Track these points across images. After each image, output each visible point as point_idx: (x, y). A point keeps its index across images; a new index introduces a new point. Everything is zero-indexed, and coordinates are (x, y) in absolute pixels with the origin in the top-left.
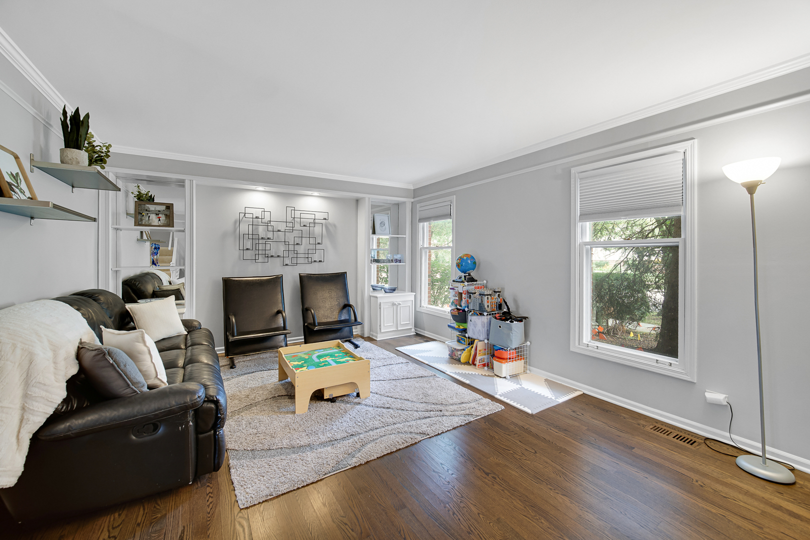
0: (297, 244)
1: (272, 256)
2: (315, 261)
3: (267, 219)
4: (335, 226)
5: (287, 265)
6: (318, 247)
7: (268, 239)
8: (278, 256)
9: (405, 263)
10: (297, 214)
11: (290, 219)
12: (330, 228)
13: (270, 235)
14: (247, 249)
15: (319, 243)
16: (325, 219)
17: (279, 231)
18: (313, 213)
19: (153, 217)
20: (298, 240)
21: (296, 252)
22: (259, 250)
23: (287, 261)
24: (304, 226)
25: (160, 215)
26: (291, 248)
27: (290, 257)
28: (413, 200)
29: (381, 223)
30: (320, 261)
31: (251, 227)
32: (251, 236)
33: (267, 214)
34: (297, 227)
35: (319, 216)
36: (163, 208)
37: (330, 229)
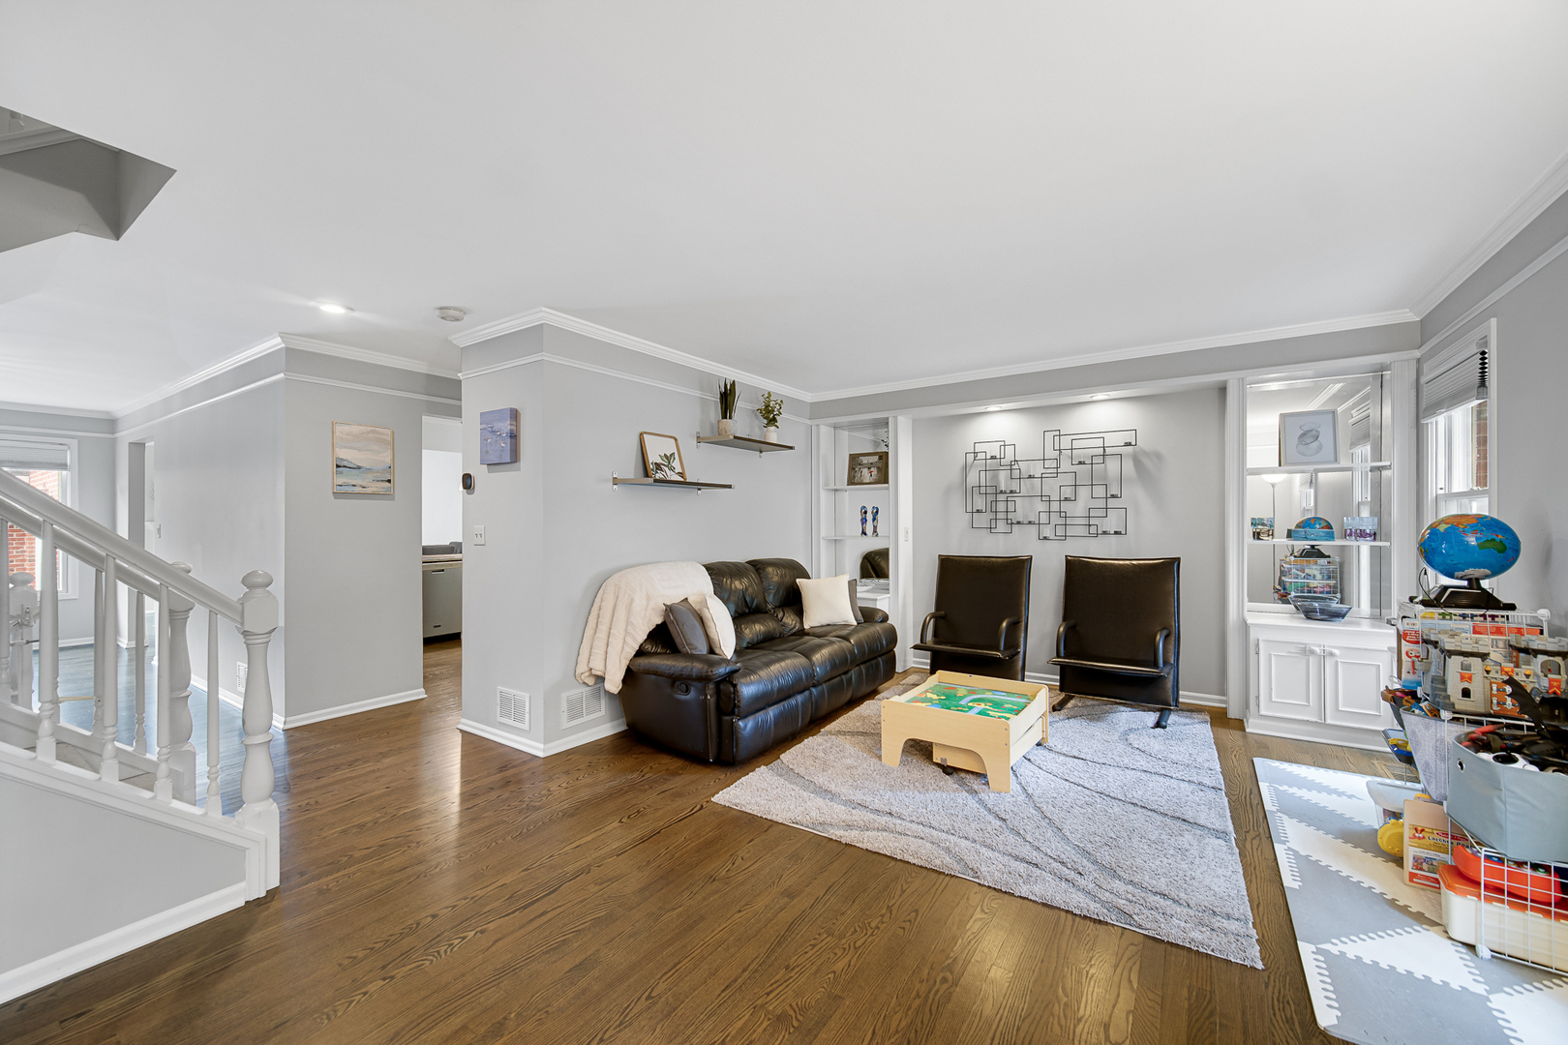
0: (1066, 499)
1: (1019, 523)
2: (1105, 533)
3: (1009, 456)
4: (1158, 456)
5: (1045, 538)
6: (1112, 503)
7: (1011, 492)
8: (1030, 523)
9: (1388, 539)
10: (1066, 443)
11: (1051, 453)
12: (1147, 462)
13: (1015, 486)
14: (978, 511)
15: (1113, 496)
16: (1128, 444)
17: (1030, 477)
18: (1100, 435)
19: (865, 471)
20: (1068, 492)
21: (1063, 514)
22: (996, 512)
23: (1047, 532)
24: (1080, 463)
25: (872, 469)
26: (1055, 506)
27: (1053, 523)
28: (1417, 354)
29: (1303, 435)
30: (1116, 533)
31: (983, 474)
32: (983, 490)
33: (1009, 450)
34: (1065, 466)
35: (1112, 440)
36: (876, 459)
37: (1144, 463)
